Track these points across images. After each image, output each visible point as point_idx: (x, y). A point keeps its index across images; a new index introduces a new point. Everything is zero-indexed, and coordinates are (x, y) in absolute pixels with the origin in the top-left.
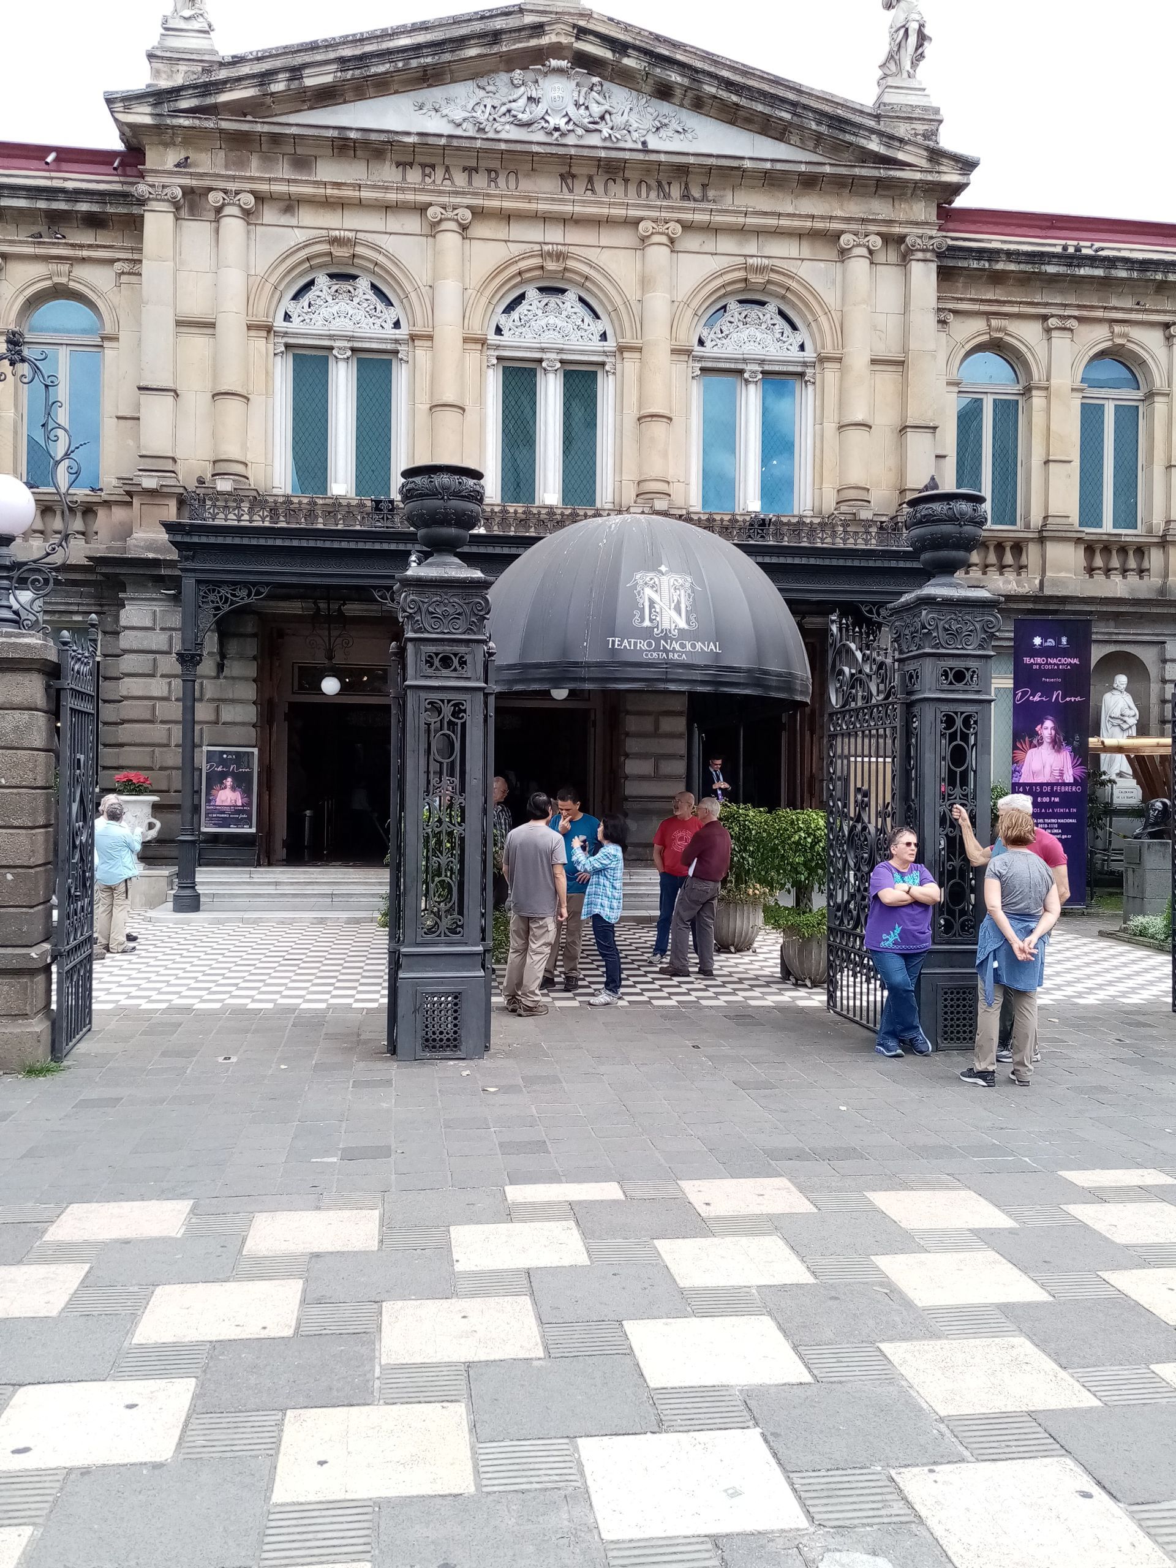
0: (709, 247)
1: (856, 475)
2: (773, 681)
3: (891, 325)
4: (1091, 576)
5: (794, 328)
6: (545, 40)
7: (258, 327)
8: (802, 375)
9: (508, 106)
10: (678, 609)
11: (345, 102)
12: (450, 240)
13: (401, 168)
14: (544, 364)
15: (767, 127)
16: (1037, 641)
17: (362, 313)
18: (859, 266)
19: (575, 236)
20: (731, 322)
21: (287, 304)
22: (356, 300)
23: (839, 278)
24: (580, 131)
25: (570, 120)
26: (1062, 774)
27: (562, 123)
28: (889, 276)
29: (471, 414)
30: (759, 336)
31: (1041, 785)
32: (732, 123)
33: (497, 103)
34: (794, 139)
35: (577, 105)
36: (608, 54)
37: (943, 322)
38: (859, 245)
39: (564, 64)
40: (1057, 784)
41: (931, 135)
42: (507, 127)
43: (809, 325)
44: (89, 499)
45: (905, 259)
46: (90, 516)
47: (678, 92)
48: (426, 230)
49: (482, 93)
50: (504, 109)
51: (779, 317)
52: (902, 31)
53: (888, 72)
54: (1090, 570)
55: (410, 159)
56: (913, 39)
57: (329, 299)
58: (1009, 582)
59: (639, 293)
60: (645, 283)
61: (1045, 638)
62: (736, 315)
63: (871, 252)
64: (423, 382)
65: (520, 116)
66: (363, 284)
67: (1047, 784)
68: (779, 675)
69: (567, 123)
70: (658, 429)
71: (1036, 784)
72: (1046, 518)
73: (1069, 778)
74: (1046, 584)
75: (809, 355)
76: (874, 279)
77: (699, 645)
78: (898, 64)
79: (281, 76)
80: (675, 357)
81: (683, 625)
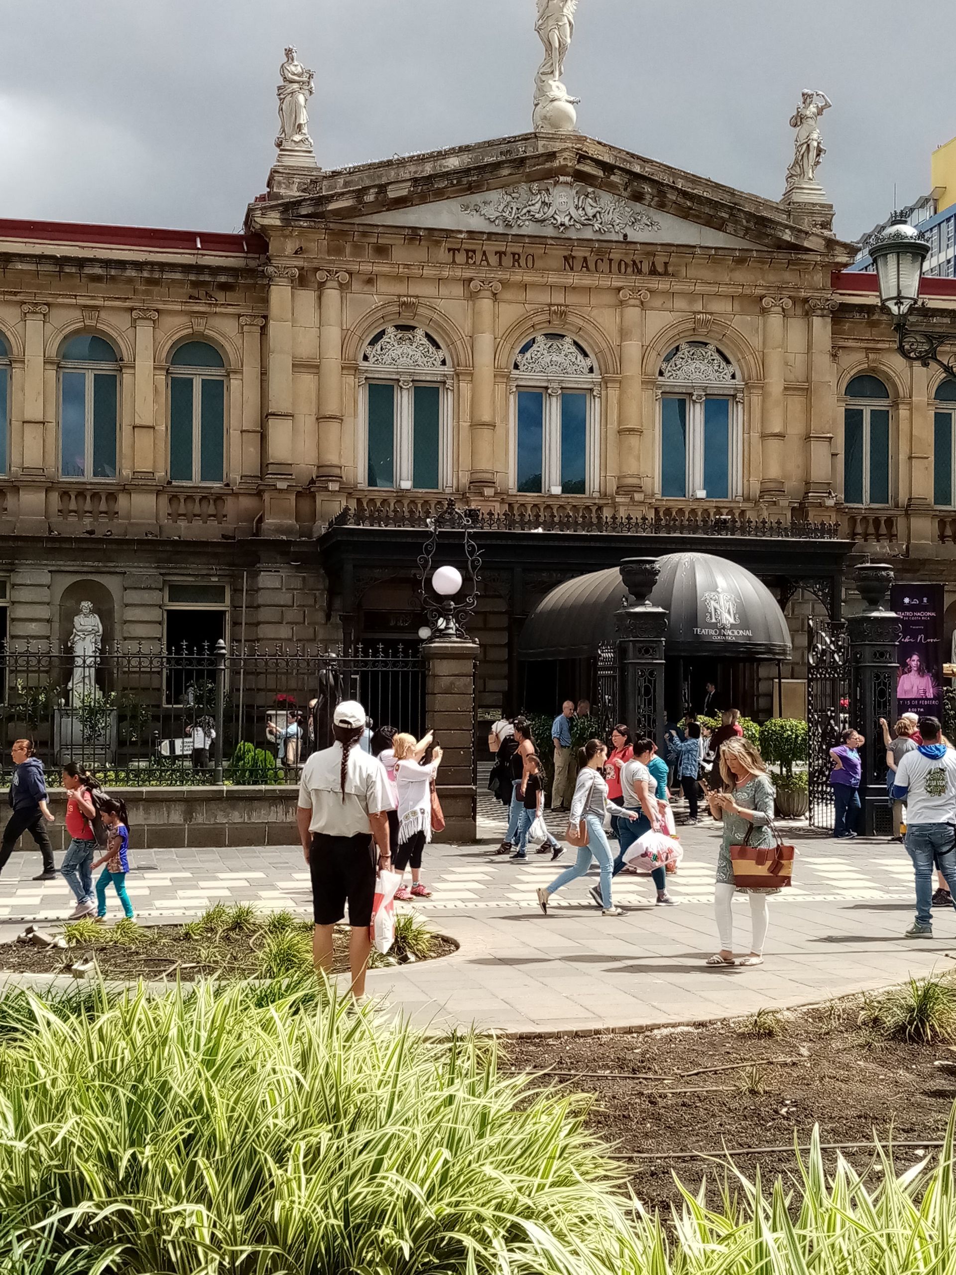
0: (669, 305)
1: (774, 472)
2: (777, 650)
3: (799, 361)
4: (943, 542)
5: (728, 362)
6: (556, 164)
7: (349, 368)
8: (734, 396)
9: (528, 208)
10: (729, 612)
11: (412, 205)
12: (486, 304)
13: (451, 252)
14: (549, 391)
15: (710, 222)
16: (907, 600)
17: (419, 354)
18: (775, 320)
19: (572, 299)
20: (682, 358)
21: (365, 348)
22: (415, 345)
23: (761, 327)
24: (578, 226)
25: (571, 217)
26: (925, 693)
27: (566, 220)
28: (797, 326)
29: (500, 430)
30: (703, 368)
31: (911, 700)
32: (685, 217)
33: (519, 206)
34: (730, 228)
35: (577, 208)
36: (601, 173)
37: (834, 356)
38: (776, 306)
39: (569, 179)
40: (922, 699)
41: (826, 225)
42: (527, 223)
43: (739, 360)
44: (222, 491)
45: (807, 314)
46: (219, 502)
47: (648, 197)
48: (467, 294)
49: (509, 198)
50: (525, 211)
51: (717, 354)
52: (805, 146)
53: (794, 173)
54: (942, 537)
55: (458, 246)
56: (813, 153)
57: (396, 344)
58: (883, 547)
59: (619, 340)
60: (624, 334)
61: (912, 599)
62: (686, 353)
63: (783, 310)
64: (466, 407)
65: (537, 216)
66: (420, 333)
67: (915, 699)
68: (780, 646)
69: (570, 220)
70: (633, 440)
71: (907, 699)
72: (910, 499)
73: (930, 695)
74: (911, 549)
75: (739, 382)
76: (785, 327)
77: (741, 632)
78: (802, 168)
79: (372, 191)
80: (644, 387)
81: (732, 621)
